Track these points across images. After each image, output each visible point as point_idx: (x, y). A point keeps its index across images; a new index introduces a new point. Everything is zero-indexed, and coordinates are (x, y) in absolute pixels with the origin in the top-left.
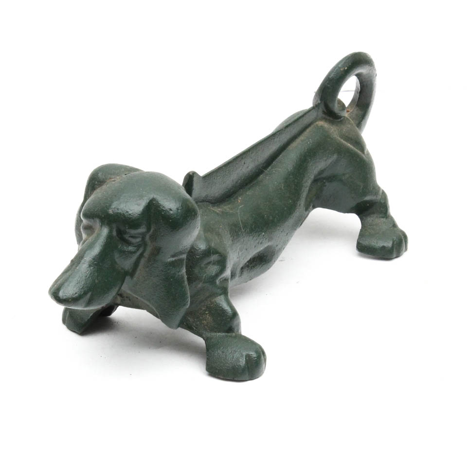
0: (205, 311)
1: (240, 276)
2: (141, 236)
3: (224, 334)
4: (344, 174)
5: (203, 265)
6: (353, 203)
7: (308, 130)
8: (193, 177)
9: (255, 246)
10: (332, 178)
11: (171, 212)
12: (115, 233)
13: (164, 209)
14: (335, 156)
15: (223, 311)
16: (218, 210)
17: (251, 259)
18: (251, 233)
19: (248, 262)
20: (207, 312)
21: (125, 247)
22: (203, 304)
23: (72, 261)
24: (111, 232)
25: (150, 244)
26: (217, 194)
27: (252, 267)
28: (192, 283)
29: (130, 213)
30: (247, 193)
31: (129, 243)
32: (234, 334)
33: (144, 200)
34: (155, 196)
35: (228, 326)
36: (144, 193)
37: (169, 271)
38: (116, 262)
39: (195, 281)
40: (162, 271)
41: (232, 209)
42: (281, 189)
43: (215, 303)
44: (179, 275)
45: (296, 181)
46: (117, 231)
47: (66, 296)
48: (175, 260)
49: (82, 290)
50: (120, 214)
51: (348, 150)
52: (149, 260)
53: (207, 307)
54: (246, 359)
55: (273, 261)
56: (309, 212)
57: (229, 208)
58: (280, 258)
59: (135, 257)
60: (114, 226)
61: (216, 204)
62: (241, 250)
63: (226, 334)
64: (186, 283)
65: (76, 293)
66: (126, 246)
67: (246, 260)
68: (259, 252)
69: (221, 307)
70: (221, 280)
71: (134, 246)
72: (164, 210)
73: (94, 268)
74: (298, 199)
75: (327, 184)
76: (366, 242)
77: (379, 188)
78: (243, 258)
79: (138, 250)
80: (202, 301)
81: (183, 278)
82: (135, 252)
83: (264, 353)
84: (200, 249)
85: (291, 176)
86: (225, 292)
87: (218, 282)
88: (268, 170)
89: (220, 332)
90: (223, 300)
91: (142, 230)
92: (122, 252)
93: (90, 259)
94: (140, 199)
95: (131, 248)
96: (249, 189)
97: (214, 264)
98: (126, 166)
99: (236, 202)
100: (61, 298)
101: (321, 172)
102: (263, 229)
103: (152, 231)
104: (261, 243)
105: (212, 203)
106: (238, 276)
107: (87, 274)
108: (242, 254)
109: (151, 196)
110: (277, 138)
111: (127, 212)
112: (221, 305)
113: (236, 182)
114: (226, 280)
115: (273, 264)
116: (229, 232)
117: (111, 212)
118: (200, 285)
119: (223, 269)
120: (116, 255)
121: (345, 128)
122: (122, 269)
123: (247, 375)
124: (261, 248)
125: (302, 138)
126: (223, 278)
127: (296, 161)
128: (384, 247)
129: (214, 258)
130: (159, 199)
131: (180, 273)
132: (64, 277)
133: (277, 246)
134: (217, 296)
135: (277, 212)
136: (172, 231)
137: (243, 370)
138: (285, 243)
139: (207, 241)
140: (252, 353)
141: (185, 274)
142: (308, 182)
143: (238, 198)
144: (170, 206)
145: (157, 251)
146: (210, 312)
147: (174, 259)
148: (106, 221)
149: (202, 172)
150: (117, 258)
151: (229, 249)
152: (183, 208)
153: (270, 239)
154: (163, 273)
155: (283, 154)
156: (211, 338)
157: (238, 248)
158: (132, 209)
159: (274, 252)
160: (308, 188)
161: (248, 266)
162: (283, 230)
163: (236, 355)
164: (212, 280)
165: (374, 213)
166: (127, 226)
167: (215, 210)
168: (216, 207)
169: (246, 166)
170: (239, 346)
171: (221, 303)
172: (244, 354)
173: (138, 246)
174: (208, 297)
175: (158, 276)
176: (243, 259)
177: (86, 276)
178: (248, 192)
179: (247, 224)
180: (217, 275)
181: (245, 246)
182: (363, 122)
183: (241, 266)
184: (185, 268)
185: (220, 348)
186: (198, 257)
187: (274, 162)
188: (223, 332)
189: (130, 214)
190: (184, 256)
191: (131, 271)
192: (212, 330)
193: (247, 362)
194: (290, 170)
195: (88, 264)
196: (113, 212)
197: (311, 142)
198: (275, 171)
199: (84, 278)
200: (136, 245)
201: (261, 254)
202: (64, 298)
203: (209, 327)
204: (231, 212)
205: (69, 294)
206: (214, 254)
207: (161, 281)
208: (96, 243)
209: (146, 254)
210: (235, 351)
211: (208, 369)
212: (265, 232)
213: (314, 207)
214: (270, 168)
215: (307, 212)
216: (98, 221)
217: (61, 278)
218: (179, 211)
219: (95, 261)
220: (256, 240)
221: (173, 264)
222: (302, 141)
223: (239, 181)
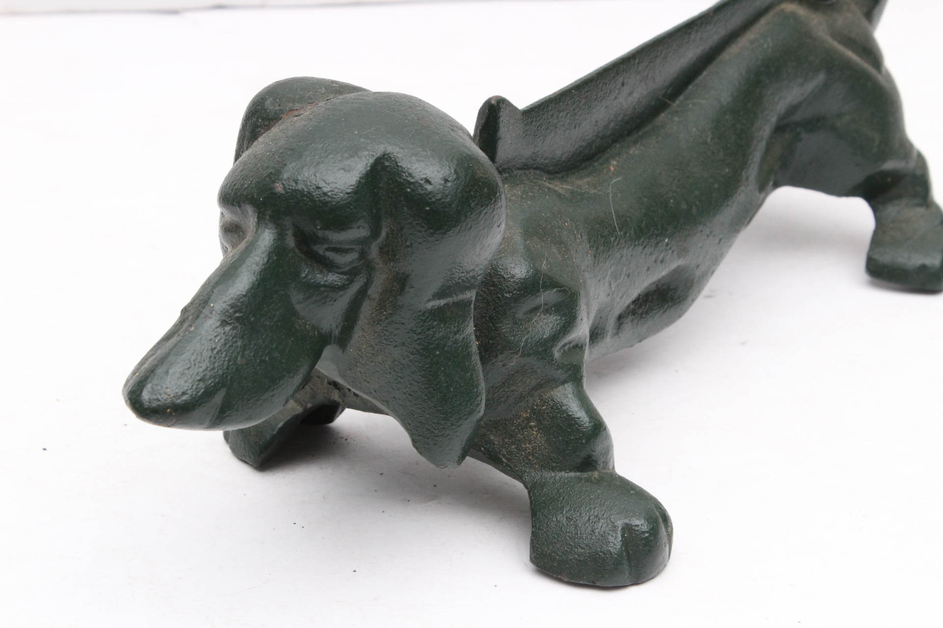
0: (528, 420)
1: (617, 334)
2: (358, 248)
3: (572, 474)
4: (840, 116)
5: (520, 315)
6: (859, 176)
7: (763, 21)
8: (499, 109)
9: (648, 269)
10: (814, 124)
11: (429, 188)
12: (291, 242)
13: (412, 180)
14: (821, 77)
15: (571, 421)
16: (561, 187)
17: (639, 295)
18: (638, 238)
19: (634, 302)
20: (532, 424)
21: (319, 276)
22: (523, 404)
23: (185, 311)
24: (280, 237)
25: (381, 265)
26: (559, 153)
27: (642, 314)
28: (496, 356)
29: (325, 190)
30: (631, 152)
31: (328, 266)
32: (596, 474)
33: (360, 157)
34: (390, 149)
35: (583, 454)
36: (362, 140)
37: (430, 332)
38: (294, 313)
39: (502, 353)
40: (414, 332)
41: (595, 187)
42: (705, 143)
43: (551, 403)
44: (456, 342)
45: (738, 126)
46: (295, 235)
47: (158, 400)
48: (447, 305)
49: (202, 385)
50: (301, 192)
51: (847, 67)
52: (381, 305)
53: (534, 412)
54: (623, 536)
55: (690, 299)
56: (767, 194)
57: (588, 183)
58: (705, 291)
59: (343, 301)
60: (287, 222)
61: (560, 175)
62: (615, 276)
63: (578, 474)
64: (476, 358)
65: (184, 393)
66: (321, 272)
67: (628, 300)
68: (659, 281)
69: (565, 411)
70: (566, 348)
71: (341, 273)
72: (410, 183)
73: (234, 328)
74: (744, 165)
75: (804, 135)
76: (886, 257)
77: (911, 146)
78: (620, 295)
79: (351, 281)
80: (522, 398)
81: (467, 346)
82: (343, 288)
83: (665, 519)
84: (513, 276)
85: (727, 117)
86: (574, 375)
87: (557, 354)
88: (677, 102)
89: (565, 470)
90: (570, 396)
91: (358, 232)
92: (312, 289)
93: (224, 306)
94: (351, 156)
95: (332, 278)
96: (635, 142)
97: (547, 311)
98: (333, 82)
99: (605, 171)
100: (146, 404)
101: (793, 109)
102: (666, 230)
103: (383, 234)
104: (662, 262)
105: (549, 172)
106: (609, 334)
107: (216, 344)
108: (618, 286)
109: (380, 149)
110: (697, 31)
111: (318, 188)
112: (564, 408)
113: (606, 127)
114: (578, 347)
115: (690, 305)
116: (585, 237)
117: (279, 188)
118: (514, 362)
119: (569, 321)
120: (296, 297)
121: (841, 20)
122: (314, 328)
123: (627, 573)
124: (661, 273)
125: (751, 35)
126: (570, 343)
127: (739, 84)
128: (923, 267)
129: (547, 297)
130: (399, 155)
131: (460, 337)
132: (159, 352)
133: (698, 266)
134: (557, 387)
135: (697, 193)
136: (432, 234)
137: (617, 563)
138: (716, 261)
139: (531, 256)
140: (638, 522)
141: (473, 337)
142: (764, 129)
143: (610, 163)
144: (427, 171)
145: (401, 282)
146: (539, 421)
147: (442, 302)
148: (269, 212)
149: (522, 100)
150: (299, 303)
151: (587, 275)
152: (458, 178)
153: (683, 252)
154: (416, 337)
155: (712, 68)
156: (543, 485)
157: (609, 273)
158: (331, 179)
159: (692, 282)
160: (764, 143)
161: (634, 312)
162: (711, 232)
163: (602, 526)
164: (543, 348)
165: (899, 197)
166: (318, 222)
167: (557, 188)
168: (557, 183)
169: (626, 90)
170: (607, 503)
171: (565, 402)
172: (620, 523)
173: (352, 273)
174: (535, 388)
175: (403, 344)
176: (621, 297)
177: (213, 350)
178: (633, 149)
179: (628, 219)
180: (555, 338)
181: (625, 269)
182: (876, 11)
183: (617, 311)
184: (472, 324)
185: (562, 508)
186: (508, 295)
187: (690, 87)
188: (571, 471)
189: (325, 194)
190: (471, 295)
191: (337, 332)
192: (547, 464)
193: (625, 542)
194: (725, 103)
195: (218, 317)
196: (284, 188)
197: (771, 45)
198: (694, 104)
199: (207, 354)
200: (347, 269)
201: (663, 285)
202: (154, 404)
203: (537, 458)
204: (593, 191)
205: (166, 397)
206: (546, 287)
207: (412, 357)
208: (241, 266)
209: (374, 291)
210: (596, 516)
211: (535, 557)
212: (670, 237)
213: (777, 185)
214: (681, 98)
215: (762, 196)
216: (250, 210)
217: (153, 355)
218: (449, 184)
219: (235, 312)
220: (651, 254)
221: (439, 314)
222: (752, 42)
223: (612, 124)
